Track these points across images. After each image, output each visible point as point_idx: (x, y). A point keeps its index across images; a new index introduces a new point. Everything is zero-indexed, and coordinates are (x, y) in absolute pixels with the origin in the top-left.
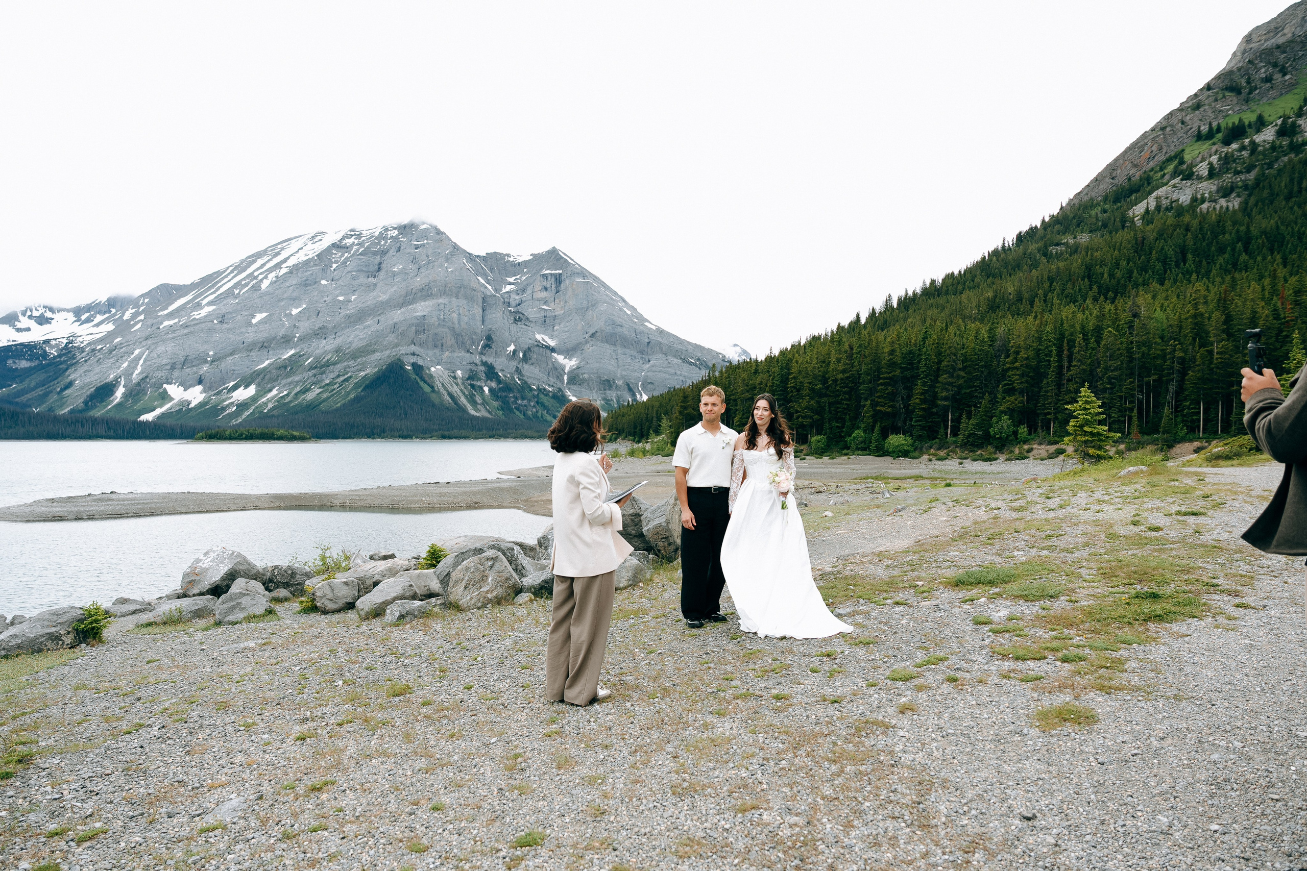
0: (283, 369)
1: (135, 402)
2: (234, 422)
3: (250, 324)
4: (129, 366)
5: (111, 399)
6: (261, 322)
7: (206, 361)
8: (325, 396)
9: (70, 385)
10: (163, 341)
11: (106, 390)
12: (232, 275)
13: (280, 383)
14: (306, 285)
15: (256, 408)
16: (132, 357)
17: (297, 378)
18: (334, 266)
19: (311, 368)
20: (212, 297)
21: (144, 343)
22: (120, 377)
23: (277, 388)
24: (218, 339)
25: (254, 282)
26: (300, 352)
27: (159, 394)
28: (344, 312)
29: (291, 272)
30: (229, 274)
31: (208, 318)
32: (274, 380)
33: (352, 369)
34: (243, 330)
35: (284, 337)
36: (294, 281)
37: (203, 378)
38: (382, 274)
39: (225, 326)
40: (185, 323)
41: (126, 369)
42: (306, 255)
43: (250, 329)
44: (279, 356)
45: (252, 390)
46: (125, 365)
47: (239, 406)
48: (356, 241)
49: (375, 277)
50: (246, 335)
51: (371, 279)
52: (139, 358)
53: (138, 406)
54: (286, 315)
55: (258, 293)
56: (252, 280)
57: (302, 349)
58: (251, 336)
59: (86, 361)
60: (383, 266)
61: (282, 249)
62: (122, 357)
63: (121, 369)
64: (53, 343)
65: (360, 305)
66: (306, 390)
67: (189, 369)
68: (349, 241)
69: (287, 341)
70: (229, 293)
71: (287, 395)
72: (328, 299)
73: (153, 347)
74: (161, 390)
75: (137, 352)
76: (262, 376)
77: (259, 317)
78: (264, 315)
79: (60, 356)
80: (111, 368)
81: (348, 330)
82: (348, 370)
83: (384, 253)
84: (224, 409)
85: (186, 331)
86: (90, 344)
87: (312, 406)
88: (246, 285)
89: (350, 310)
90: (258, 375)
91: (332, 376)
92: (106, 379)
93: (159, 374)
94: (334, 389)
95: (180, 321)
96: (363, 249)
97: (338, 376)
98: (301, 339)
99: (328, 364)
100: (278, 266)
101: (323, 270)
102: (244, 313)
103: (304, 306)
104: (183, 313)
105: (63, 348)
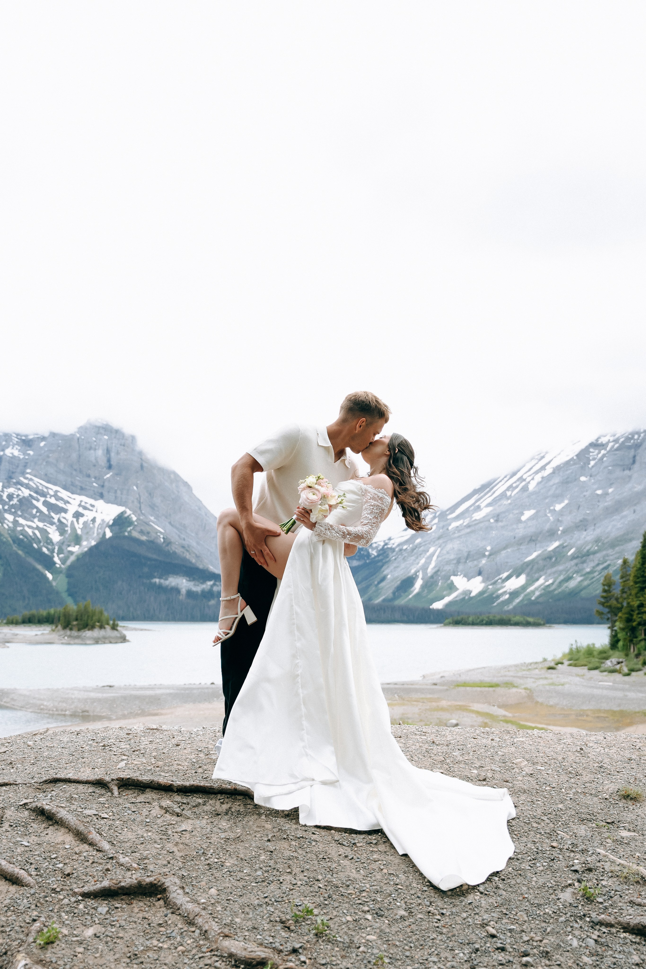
0: (548, 560)
1: (430, 592)
2: (506, 608)
3: (519, 521)
4: (425, 562)
5: (412, 589)
6: (531, 518)
7: (484, 556)
8: (586, 583)
9: (384, 579)
10: (451, 539)
11: (409, 582)
12: (506, 479)
13: (546, 573)
14: (567, 483)
15: (526, 595)
16: (428, 554)
17: (561, 568)
18: (592, 463)
19: (573, 557)
20: (489, 500)
21: (437, 542)
22: (419, 571)
23: (543, 577)
24: (494, 535)
25: (524, 483)
26: (563, 544)
27: (448, 585)
28: (602, 505)
29: (553, 473)
30: (503, 479)
31: (485, 519)
32: (541, 570)
33: (611, 558)
34: (515, 526)
35: (548, 531)
36: (556, 480)
37: (482, 570)
38: (636, 466)
39: (500, 524)
40: (468, 524)
41: (424, 565)
42: (567, 456)
43: (521, 526)
44: (545, 548)
45: (522, 580)
46: (423, 561)
47: (511, 594)
48: (612, 439)
49: (630, 469)
50: (517, 531)
51: (627, 472)
52: (433, 555)
53: (431, 596)
54: (551, 511)
55: (526, 494)
56: (521, 482)
57: (565, 541)
58: (521, 531)
59: (395, 559)
60: (638, 458)
61: (547, 453)
62: (420, 555)
63: (420, 564)
64: (374, 545)
65: (617, 497)
66: (569, 579)
67: (471, 563)
68: (604, 440)
69: (552, 534)
70: (503, 495)
71: (552, 584)
72: (587, 494)
73: (443, 545)
74: (449, 582)
75: (432, 550)
76: (530, 567)
77: (528, 514)
78: (532, 512)
79: (378, 556)
80: (412, 564)
81: (606, 521)
82: (607, 558)
83: (637, 446)
84: (498, 597)
85: (468, 530)
86: (398, 545)
87: (574, 594)
88: (517, 487)
89: (608, 502)
90: (528, 566)
91: (592, 564)
92: (409, 573)
93: (448, 568)
94: (594, 577)
95: (464, 522)
96: (617, 445)
97: (598, 565)
98: (564, 532)
99: (588, 554)
100: (543, 468)
101: (583, 468)
102: (516, 512)
103: (566, 502)
104: (467, 515)
105: (381, 550)
